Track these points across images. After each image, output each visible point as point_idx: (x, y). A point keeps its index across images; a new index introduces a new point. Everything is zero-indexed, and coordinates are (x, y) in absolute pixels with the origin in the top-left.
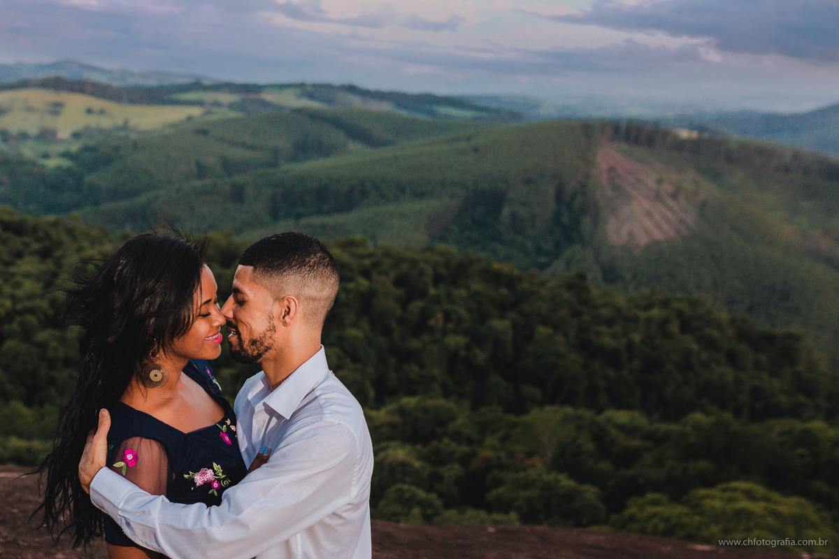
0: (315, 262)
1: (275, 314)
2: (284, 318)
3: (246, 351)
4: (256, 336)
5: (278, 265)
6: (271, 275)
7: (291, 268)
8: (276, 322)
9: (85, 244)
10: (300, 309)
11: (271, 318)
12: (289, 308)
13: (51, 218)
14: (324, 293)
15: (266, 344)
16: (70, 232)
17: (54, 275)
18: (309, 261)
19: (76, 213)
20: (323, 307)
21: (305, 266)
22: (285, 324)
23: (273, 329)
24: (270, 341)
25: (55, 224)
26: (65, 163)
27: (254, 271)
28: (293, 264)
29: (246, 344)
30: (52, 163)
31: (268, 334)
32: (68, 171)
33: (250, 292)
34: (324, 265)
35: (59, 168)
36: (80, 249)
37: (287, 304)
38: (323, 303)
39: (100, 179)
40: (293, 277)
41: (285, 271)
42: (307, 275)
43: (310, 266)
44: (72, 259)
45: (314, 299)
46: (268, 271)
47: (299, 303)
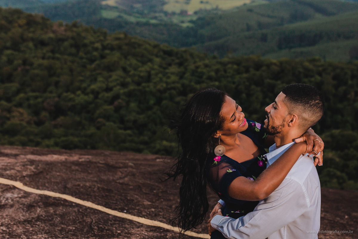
0: (313, 104)
1: (286, 120)
2: (289, 123)
3: (269, 130)
4: (275, 126)
5: (296, 99)
6: (292, 102)
7: (301, 102)
8: (285, 123)
9: (197, 60)
10: (298, 121)
11: (284, 121)
12: (293, 119)
13: (183, 49)
14: (312, 119)
15: (278, 131)
16: (192, 55)
17: (184, 73)
18: (311, 103)
19: (194, 47)
20: (309, 125)
21: (308, 104)
22: (289, 126)
23: (283, 126)
24: (280, 130)
25: (185, 52)
26: (190, 25)
27: (286, 97)
28: (303, 101)
29: (270, 127)
30: (185, 25)
31: (280, 127)
32: (192, 28)
33: (280, 105)
34: (317, 107)
35: (188, 27)
36: (195, 62)
37: (293, 117)
38: (309, 123)
39: (205, 32)
40: (300, 107)
41: (298, 103)
42: (307, 108)
43: (310, 105)
44: (192, 67)
45: (306, 120)
46: (291, 100)
47: (298, 119)
